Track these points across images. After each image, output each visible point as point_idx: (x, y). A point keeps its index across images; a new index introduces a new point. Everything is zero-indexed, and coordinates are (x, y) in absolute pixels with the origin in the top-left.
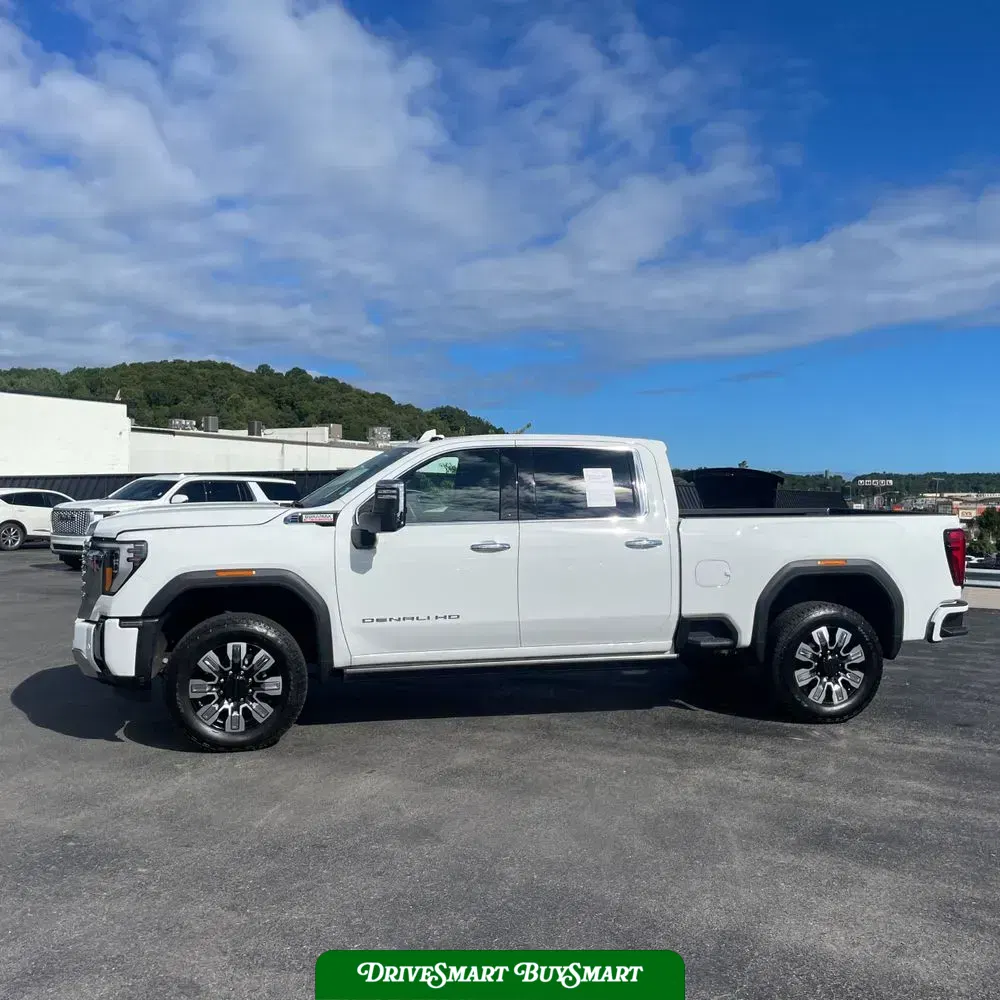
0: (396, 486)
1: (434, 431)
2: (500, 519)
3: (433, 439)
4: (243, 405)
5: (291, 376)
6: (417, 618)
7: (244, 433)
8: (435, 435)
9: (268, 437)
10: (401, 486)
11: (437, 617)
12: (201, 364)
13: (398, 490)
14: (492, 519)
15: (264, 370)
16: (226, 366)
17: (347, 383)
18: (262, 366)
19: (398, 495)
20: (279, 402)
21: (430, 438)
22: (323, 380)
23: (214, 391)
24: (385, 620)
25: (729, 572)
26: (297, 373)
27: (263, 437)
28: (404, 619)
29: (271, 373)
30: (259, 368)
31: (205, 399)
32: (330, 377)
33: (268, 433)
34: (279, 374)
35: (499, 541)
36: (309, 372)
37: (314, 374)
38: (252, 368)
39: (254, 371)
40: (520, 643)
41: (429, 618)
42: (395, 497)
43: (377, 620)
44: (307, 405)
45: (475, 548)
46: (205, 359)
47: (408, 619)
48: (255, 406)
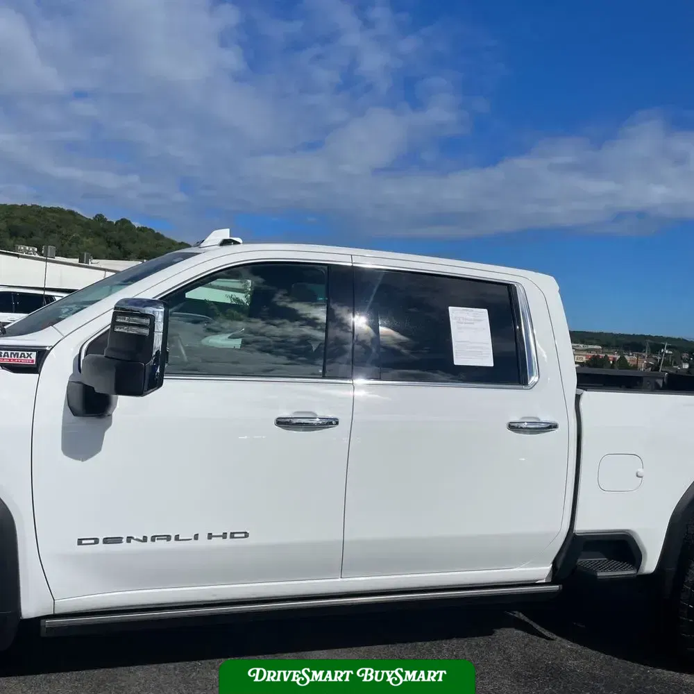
0: (149, 310)
1: (228, 230)
2: (324, 377)
3: (225, 243)
4: (82, 243)
5: (119, 224)
6: (177, 538)
7: (76, 261)
8: (228, 238)
9: (93, 265)
10: (159, 313)
11: (210, 536)
12: (52, 210)
13: (152, 318)
14: (313, 375)
15: (100, 218)
16: (72, 213)
17: (161, 233)
18: (98, 215)
19: (152, 328)
20: (109, 242)
21: (220, 240)
22: (142, 230)
23: (61, 229)
24: (118, 540)
25: (641, 471)
26: (124, 222)
27: (90, 265)
28: (153, 539)
29: (104, 220)
30: (96, 216)
31: (53, 235)
32: (149, 227)
33: (95, 262)
34: (110, 222)
35: (323, 412)
36: (133, 223)
37: (137, 224)
38: (90, 216)
39: (92, 219)
40: (342, 572)
41: (196, 537)
42: (146, 332)
43: (106, 541)
44: (129, 246)
45: (282, 423)
46: (55, 205)
47: (160, 537)
48: (91, 243)
